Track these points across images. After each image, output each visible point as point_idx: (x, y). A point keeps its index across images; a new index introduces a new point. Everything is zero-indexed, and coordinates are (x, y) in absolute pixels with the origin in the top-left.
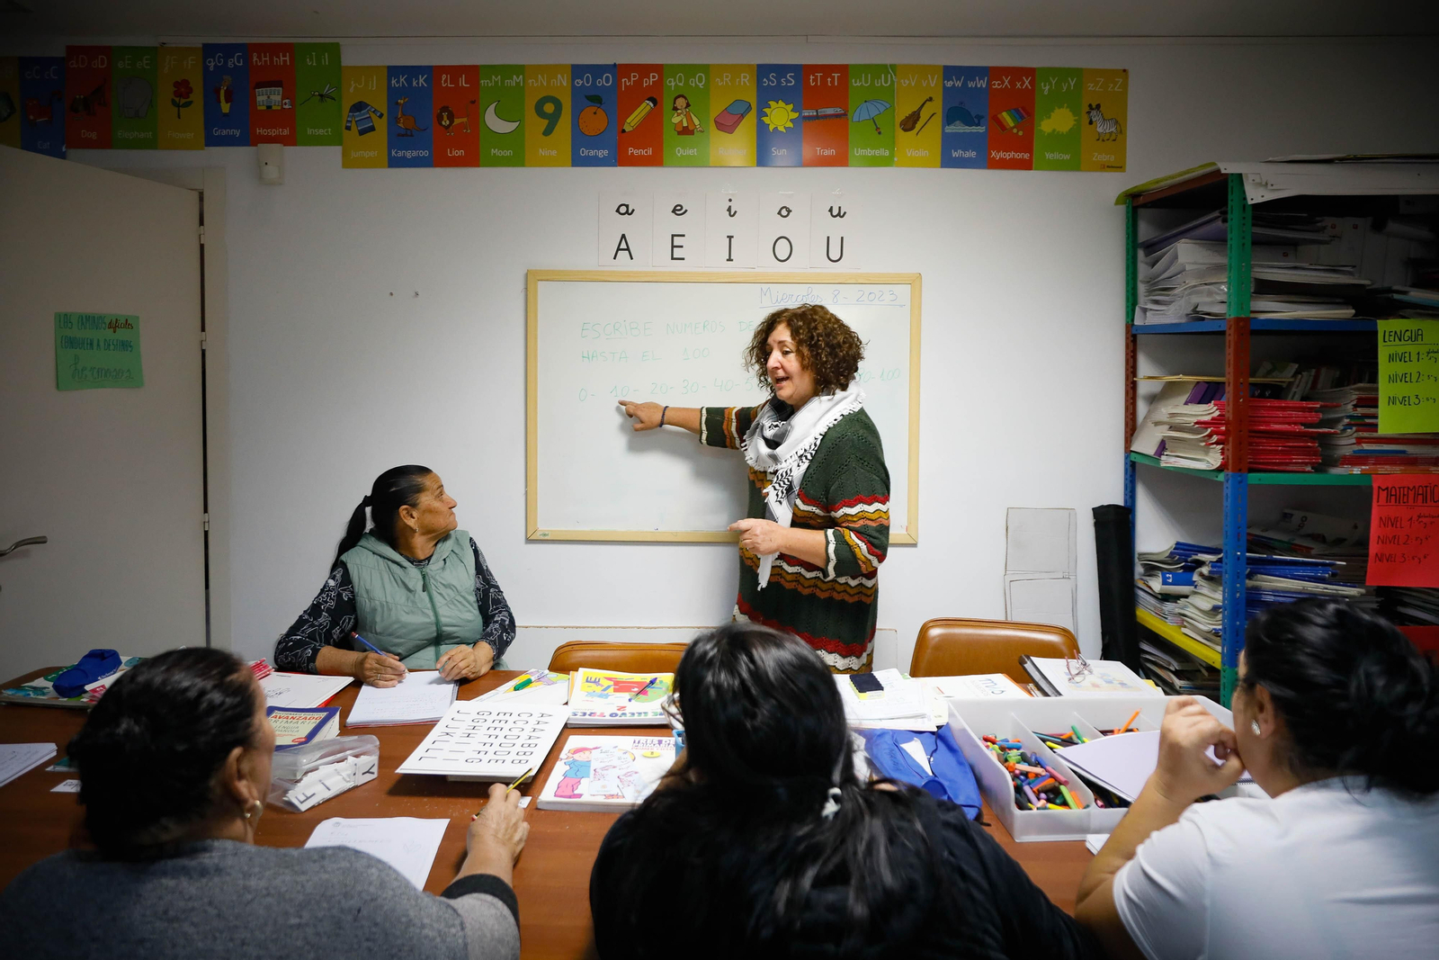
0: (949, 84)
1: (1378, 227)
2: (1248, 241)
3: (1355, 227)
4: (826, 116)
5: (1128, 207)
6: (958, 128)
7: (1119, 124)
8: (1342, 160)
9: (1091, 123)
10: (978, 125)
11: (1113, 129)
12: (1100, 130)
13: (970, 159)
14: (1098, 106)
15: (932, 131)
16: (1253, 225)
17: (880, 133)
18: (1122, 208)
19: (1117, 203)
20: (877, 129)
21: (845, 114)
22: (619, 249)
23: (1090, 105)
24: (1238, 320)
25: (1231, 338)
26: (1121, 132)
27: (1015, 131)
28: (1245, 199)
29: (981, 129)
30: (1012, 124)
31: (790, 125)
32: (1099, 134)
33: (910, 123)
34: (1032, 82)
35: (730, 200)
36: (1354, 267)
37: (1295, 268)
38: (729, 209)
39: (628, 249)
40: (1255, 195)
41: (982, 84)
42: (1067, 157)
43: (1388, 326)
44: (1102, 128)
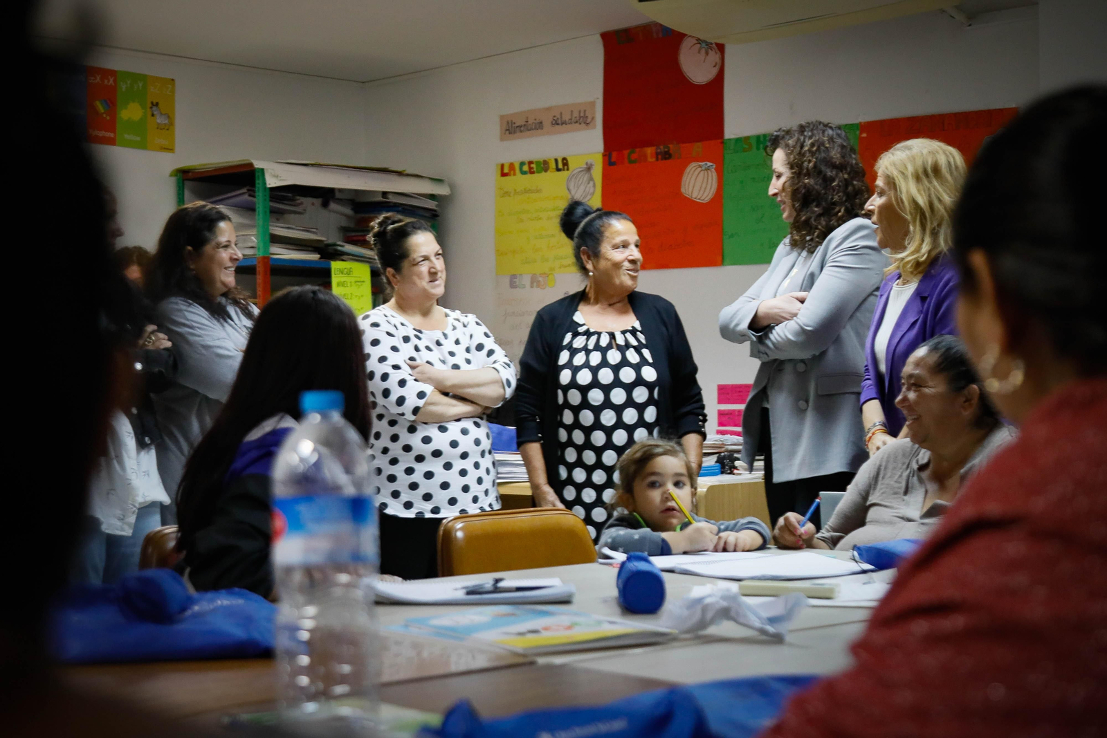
1: (325, 205)
2: (268, 211)
3: (313, 204)
5: (178, 180)
7: (170, 117)
8: (313, 165)
9: (153, 115)
11: (166, 122)
12: (159, 121)
14: (157, 104)
16: (271, 201)
18: (173, 179)
19: (171, 176)
23: (152, 103)
24: (264, 258)
25: (260, 269)
26: (171, 124)
27: (104, 116)
28: (265, 184)
30: (103, 111)
32: (159, 124)
34: (115, 81)
36: (317, 229)
37: (289, 228)
40: (272, 182)
42: (138, 139)
43: (335, 265)
44: (160, 120)
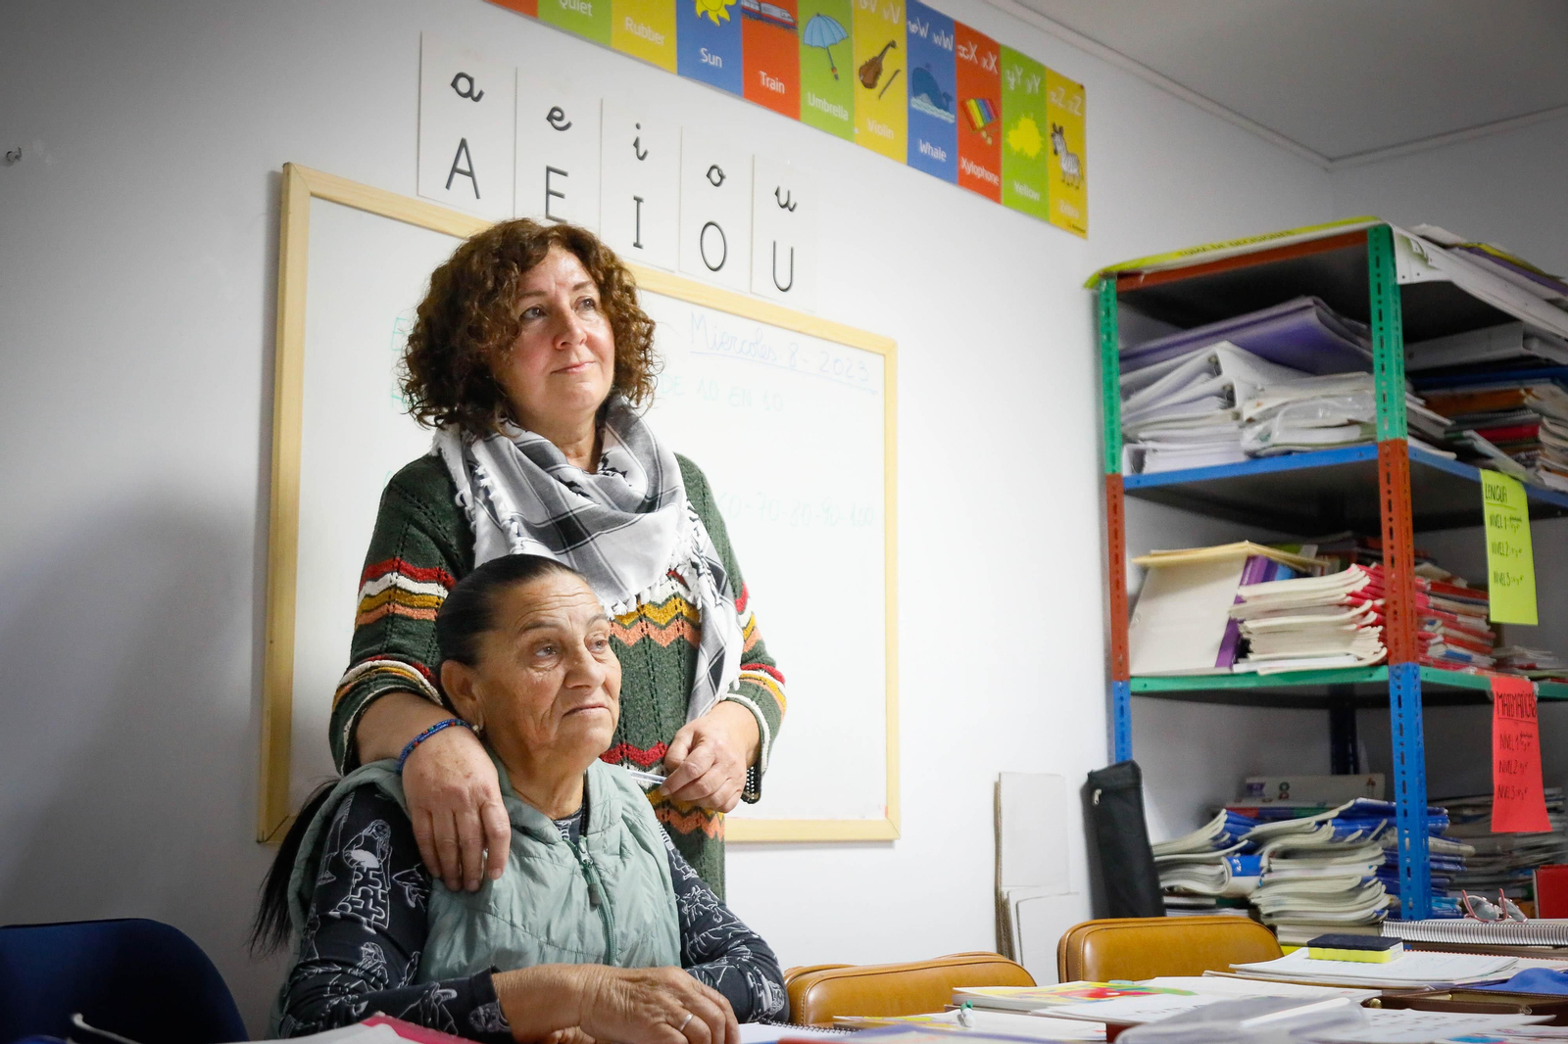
0: (914, 28)
4: (771, 20)
5: (1106, 292)
6: (923, 104)
7: (1080, 161)
9: (1056, 152)
10: (946, 109)
11: (1075, 170)
12: (1064, 166)
13: (938, 161)
14: (1061, 130)
15: (895, 97)
17: (836, 77)
19: (1085, 286)
20: (833, 69)
21: (791, 27)
22: (455, 170)
23: (1054, 126)
24: (1399, 443)
25: (1391, 467)
26: (1082, 176)
27: (984, 134)
29: (948, 117)
30: (981, 123)
31: (725, 15)
32: (1064, 173)
33: (871, 73)
34: (997, 64)
35: (638, 126)
38: (636, 144)
39: (471, 174)
41: (947, 43)
42: (1035, 196)
43: (1487, 478)
44: (1066, 165)
